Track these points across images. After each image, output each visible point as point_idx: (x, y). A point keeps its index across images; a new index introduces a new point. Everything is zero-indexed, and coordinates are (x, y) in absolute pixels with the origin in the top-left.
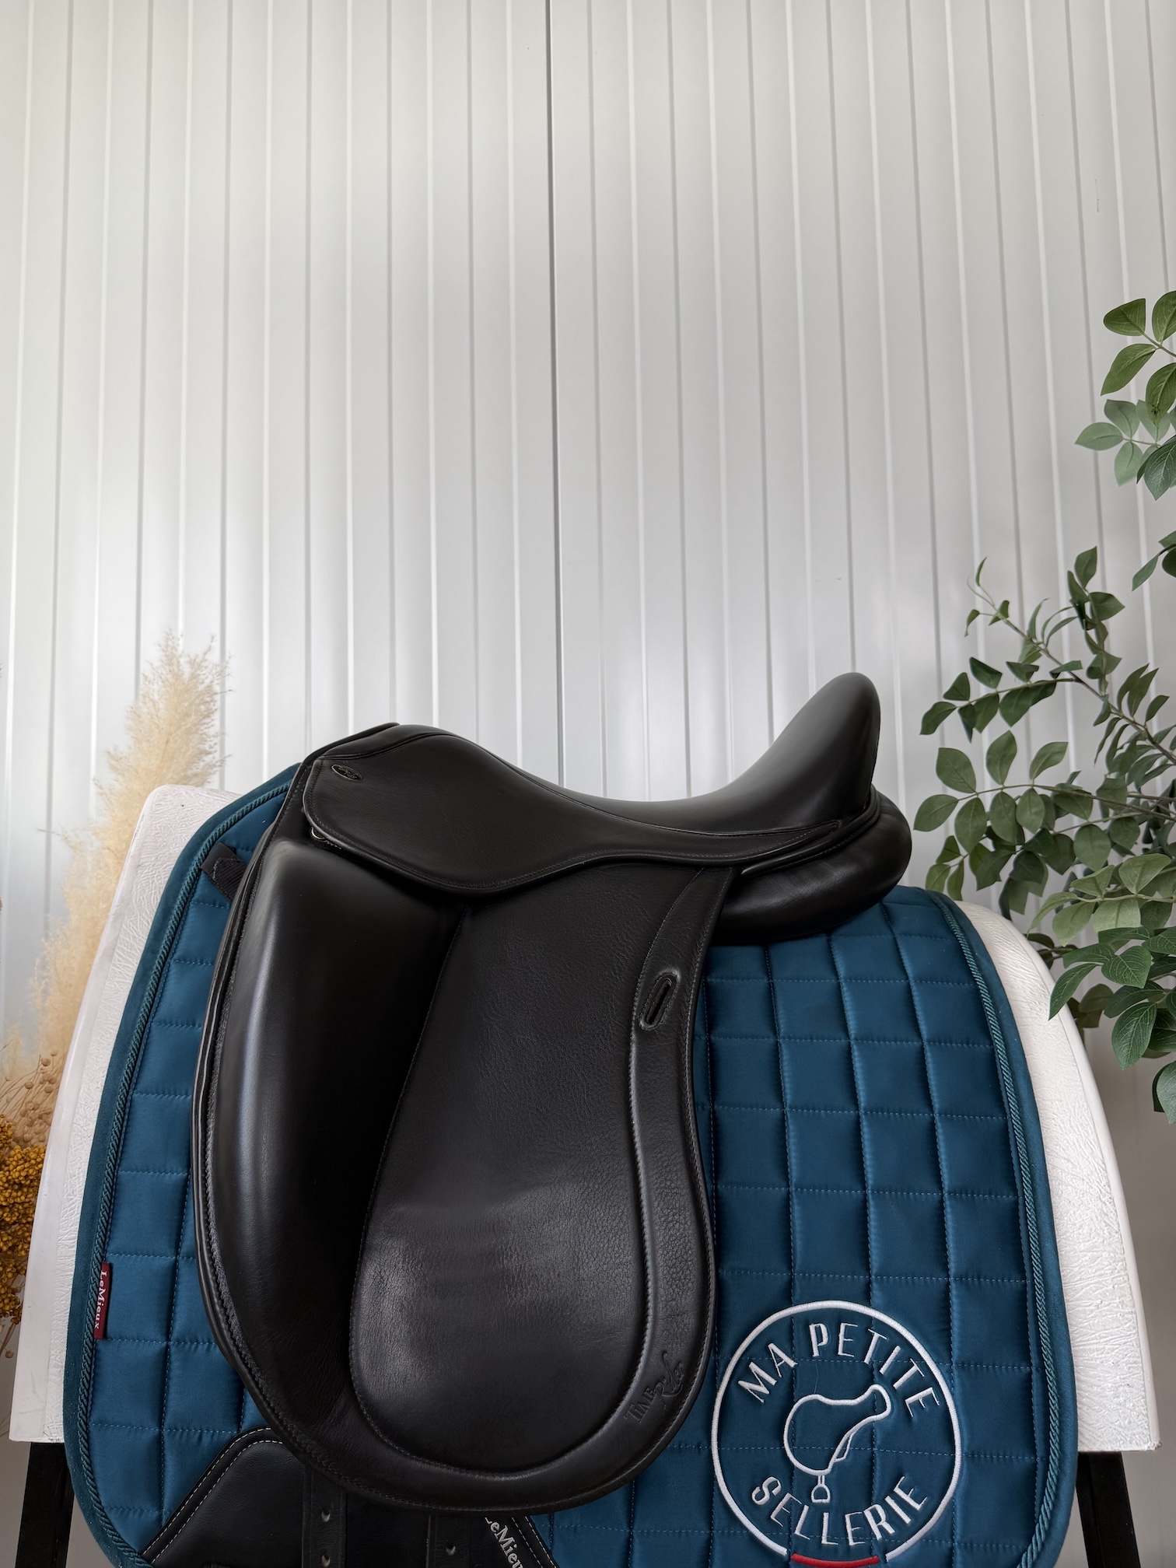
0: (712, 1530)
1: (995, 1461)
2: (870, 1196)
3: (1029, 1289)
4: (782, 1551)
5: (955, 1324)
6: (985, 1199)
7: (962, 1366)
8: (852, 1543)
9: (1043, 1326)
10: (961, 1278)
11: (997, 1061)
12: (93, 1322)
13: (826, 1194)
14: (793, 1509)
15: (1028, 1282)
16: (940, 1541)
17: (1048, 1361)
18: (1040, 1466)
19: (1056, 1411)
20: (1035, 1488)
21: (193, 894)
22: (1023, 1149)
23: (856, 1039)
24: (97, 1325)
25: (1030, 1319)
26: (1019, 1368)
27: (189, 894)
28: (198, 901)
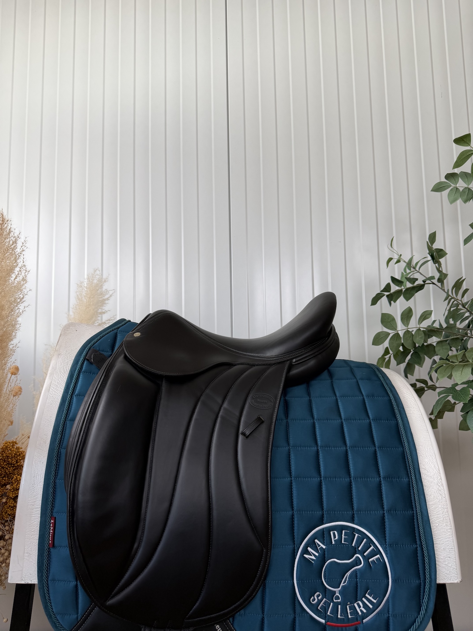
0: (295, 614)
1: (405, 583)
2: (352, 480)
3: (415, 515)
4: (323, 621)
5: (387, 529)
6: (397, 480)
7: (390, 545)
8: (350, 617)
9: (421, 529)
10: (389, 511)
11: (399, 427)
12: (49, 541)
13: (336, 480)
14: (327, 604)
15: (415, 512)
16: (384, 614)
17: (424, 543)
18: (422, 584)
19: (427, 562)
20: (420, 592)
21: (82, 369)
22: (411, 460)
23: (344, 420)
24: (50, 542)
25: (416, 526)
26: (412, 546)
27: (80, 369)
28: (84, 372)
